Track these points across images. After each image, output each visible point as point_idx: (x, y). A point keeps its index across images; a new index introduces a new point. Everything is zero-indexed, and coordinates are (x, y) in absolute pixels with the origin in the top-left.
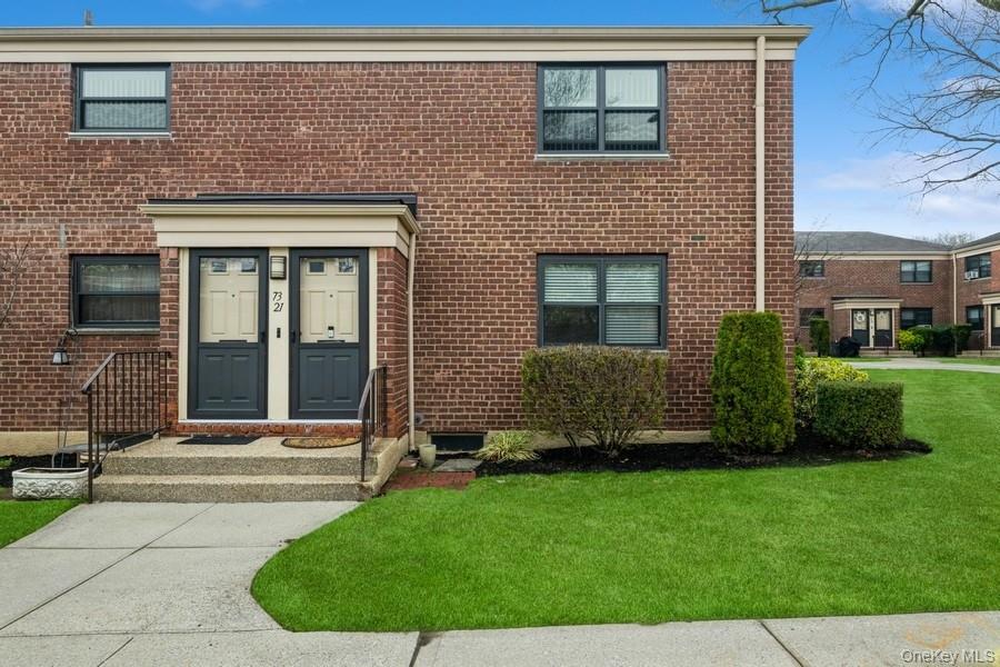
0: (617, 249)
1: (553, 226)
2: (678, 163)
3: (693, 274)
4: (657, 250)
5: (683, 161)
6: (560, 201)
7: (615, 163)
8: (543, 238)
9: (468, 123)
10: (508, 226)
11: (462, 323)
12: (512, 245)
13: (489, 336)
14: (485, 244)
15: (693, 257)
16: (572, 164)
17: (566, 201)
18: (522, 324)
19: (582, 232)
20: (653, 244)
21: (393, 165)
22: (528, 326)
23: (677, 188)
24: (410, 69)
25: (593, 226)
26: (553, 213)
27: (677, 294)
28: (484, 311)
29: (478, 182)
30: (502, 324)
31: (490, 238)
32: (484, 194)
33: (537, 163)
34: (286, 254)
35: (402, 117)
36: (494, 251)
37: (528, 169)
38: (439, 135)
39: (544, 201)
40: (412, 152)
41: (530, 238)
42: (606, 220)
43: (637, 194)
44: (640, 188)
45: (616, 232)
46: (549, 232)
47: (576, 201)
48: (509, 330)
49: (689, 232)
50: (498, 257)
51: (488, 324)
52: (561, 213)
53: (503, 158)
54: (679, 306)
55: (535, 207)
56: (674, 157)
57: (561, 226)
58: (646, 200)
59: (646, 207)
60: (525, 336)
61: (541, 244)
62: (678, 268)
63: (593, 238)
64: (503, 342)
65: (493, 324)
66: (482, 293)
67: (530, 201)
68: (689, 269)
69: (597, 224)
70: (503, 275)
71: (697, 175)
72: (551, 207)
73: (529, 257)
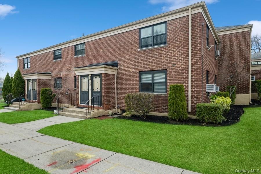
0: (155, 69)
1: (142, 65)
2: (169, 46)
3: (173, 74)
4: (164, 69)
5: (170, 46)
6: (143, 59)
7: (155, 49)
8: (140, 68)
9: (126, 44)
10: (133, 66)
11: (126, 87)
12: (134, 70)
13: (130, 90)
14: (129, 70)
15: (173, 70)
16: (146, 50)
17: (144, 59)
18: (136, 87)
19: (148, 66)
20: (163, 67)
21: (114, 55)
22: (137, 88)
23: (169, 53)
24: (117, 35)
25: (150, 64)
26: (142, 62)
27: (169, 79)
28: (129, 85)
29: (128, 57)
30: (133, 87)
31: (130, 69)
32: (129, 60)
33: (139, 51)
34: (91, 76)
35: (116, 45)
36: (131, 71)
37: (137, 53)
38: (122, 48)
39: (140, 59)
40: (117, 52)
41: (137, 68)
42: (153, 62)
43: (159, 55)
44: (160, 54)
45: (155, 65)
46: (141, 66)
47: (146, 59)
48: (134, 88)
49: (172, 64)
50: (132, 73)
51: (130, 87)
52: (143, 62)
53: (133, 51)
54: (169, 82)
55: (138, 61)
56: (168, 45)
57: (143, 65)
58: (162, 57)
59: (162, 58)
60: (137, 90)
61: (140, 69)
62: (169, 73)
63: (150, 67)
64: (133, 91)
65: (131, 87)
66: (129, 81)
67: (137, 60)
68: (172, 73)
69: (151, 64)
70: (133, 77)
71: (174, 49)
72: (141, 61)
73: (137, 72)
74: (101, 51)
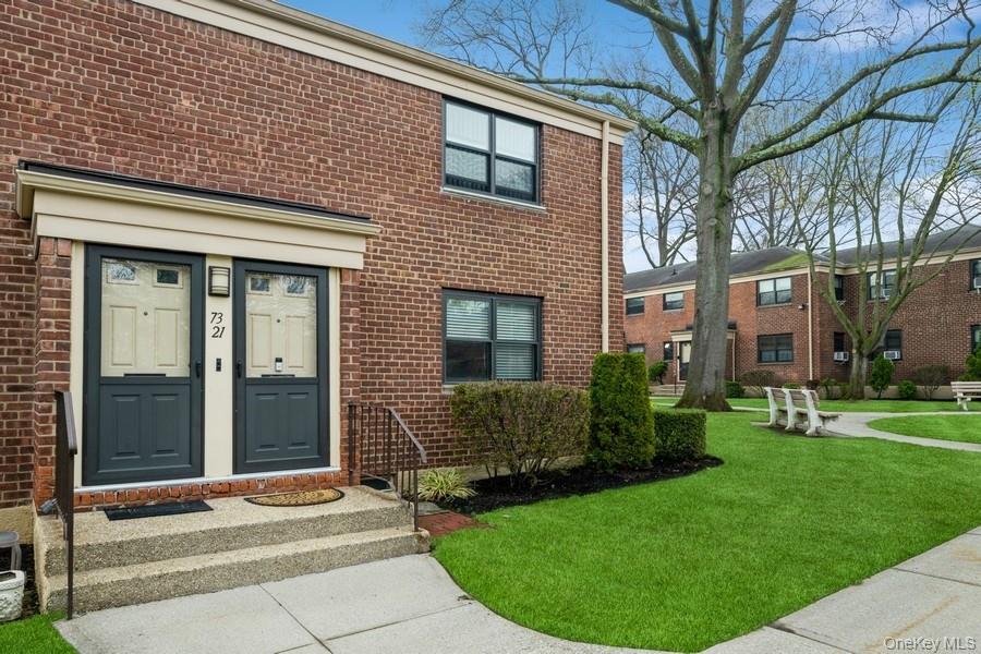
0: (507, 290)
1: (456, 261)
2: (551, 217)
3: (561, 317)
4: (536, 293)
5: (554, 216)
6: (462, 237)
7: (506, 208)
8: (448, 272)
9: (379, 140)
10: (416, 256)
11: (373, 357)
12: (420, 276)
13: (398, 371)
14: (395, 273)
15: (562, 302)
16: (472, 202)
17: (468, 238)
18: (429, 359)
19: (480, 270)
20: (534, 288)
21: (299, 170)
22: (435, 361)
23: (550, 239)
24: (318, 66)
25: (489, 265)
26: (456, 249)
27: (550, 334)
28: (394, 345)
29: (389, 206)
30: (411, 358)
31: (400, 267)
32: (395, 220)
33: (443, 196)
34: (229, 265)
35: (309, 117)
36: (403, 281)
37: (435, 201)
38: (349, 146)
39: (449, 235)
40: (320, 160)
41: (436, 271)
42: (499, 261)
43: (522, 240)
44: (523, 234)
45: (506, 274)
46: (453, 267)
47: (475, 239)
48: (418, 365)
49: (557, 279)
50: (407, 288)
51: (397, 358)
52: (463, 249)
53: (412, 185)
54: (551, 345)
55: (441, 240)
56: (548, 211)
57: (463, 262)
58: (529, 247)
59: (528, 252)
60: (431, 371)
61: (447, 279)
62: (550, 311)
63: (489, 278)
64: (411, 377)
65: (404, 358)
66: (392, 325)
67: (436, 233)
68: (559, 312)
69: (492, 264)
70: (411, 307)
71: (564, 230)
72: (454, 242)
73: (435, 290)
74: (186, 103)
